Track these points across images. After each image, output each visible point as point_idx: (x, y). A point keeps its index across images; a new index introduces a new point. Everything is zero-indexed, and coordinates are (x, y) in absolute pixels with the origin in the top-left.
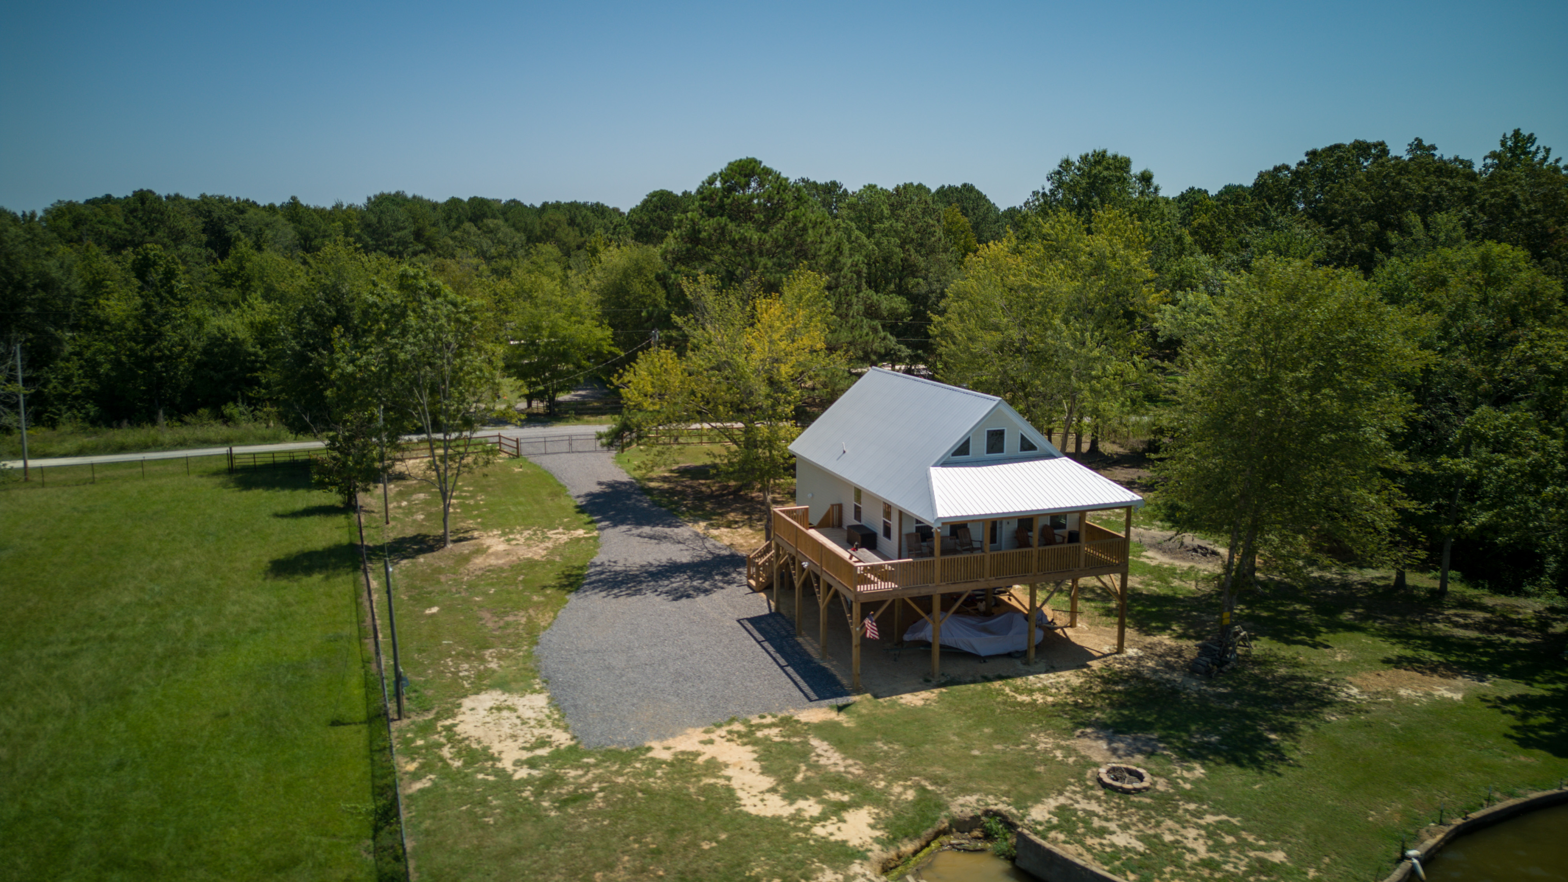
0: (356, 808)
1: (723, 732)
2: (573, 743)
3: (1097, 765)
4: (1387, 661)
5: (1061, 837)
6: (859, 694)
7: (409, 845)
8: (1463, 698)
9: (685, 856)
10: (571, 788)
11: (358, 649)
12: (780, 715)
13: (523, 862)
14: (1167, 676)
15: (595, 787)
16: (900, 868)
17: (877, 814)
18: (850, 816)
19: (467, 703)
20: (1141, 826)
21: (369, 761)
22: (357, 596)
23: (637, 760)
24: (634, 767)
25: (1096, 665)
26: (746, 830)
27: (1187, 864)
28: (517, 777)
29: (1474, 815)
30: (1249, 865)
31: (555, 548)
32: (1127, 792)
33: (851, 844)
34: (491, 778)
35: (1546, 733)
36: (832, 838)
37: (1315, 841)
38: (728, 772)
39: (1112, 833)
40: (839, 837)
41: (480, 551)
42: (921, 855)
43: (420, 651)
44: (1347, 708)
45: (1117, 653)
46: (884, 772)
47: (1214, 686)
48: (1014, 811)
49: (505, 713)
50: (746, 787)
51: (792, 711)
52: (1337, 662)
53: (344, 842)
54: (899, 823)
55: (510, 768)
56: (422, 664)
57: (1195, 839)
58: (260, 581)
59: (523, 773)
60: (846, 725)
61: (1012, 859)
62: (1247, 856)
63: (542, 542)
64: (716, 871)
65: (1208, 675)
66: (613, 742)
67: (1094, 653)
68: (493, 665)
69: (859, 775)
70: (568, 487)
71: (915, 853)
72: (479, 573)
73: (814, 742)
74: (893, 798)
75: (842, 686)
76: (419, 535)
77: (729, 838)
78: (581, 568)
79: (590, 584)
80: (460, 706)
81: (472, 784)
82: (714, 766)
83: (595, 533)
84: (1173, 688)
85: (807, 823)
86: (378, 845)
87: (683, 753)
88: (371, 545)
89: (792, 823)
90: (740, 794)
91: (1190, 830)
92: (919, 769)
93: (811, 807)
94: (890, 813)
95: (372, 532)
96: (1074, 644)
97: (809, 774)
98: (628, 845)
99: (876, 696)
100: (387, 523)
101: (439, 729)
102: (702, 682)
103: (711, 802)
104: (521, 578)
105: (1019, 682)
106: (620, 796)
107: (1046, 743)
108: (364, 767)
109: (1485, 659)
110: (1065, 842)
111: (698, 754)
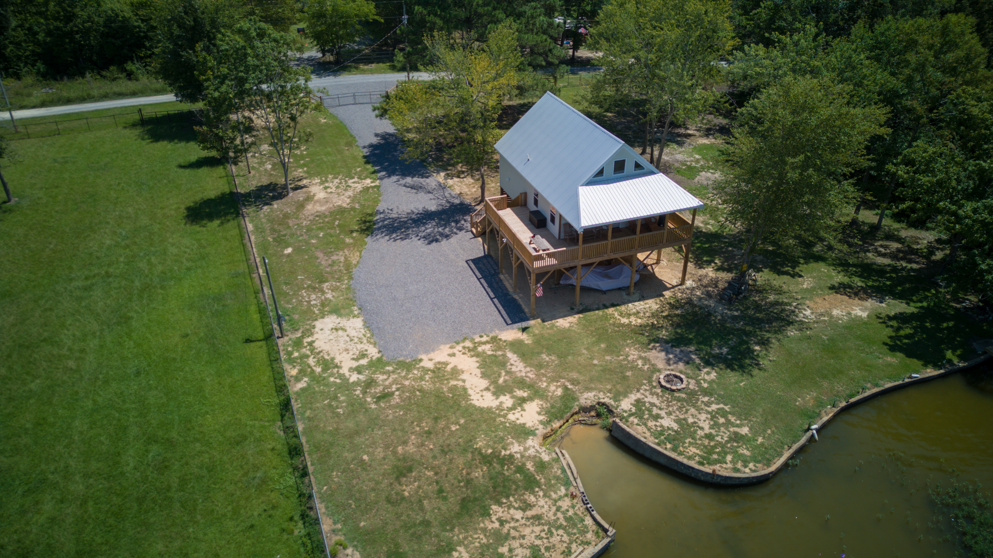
0: (269, 402)
1: (459, 347)
2: (379, 355)
3: (659, 371)
4: (832, 288)
5: (636, 421)
6: (534, 319)
7: (300, 427)
8: (868, 316)
9: (443, 435)
10: (381, 388)
11: (250, 283)
12: (491, 335)
13: (361, 439)
14: (706, 302)
15: (394, 387)
16: (552, 437)
17: (542, 405)
18: (527, 406)
19: (319, 324)
20: (677, 412)
21: (270, 368)
22: (242, 237)
23: (415, 368)
24: (413, 374)
25: (667, 294)
26: (474, 417)
27: (698, 437)
28: (351, 380)
29: (853, 400)
30: (729, 437)
31: (355, 196)
32: (673, 391)
33: (527, 425)
34: (338, 381)
35: (907, 341)
36: (518, 422)
37: (766, 419)
38: (463, 377)
39: (662, 418)
40: (521, 421)
41: (309, 198)
42: (563, 427)
43: (286, 284)
44: (802, 326)
45: (681, 285)
46: (546, 377)
47: (731, 310)
48: (613, 403)
49: (340, 333)
50: (473, 387)
51: (497, 332)
52: (803, 289)
53: (267, 424)
54: (553, 410)
55: (347, 374)
56: (288, 294)
57: (704, 421)
58: (182, 226)
59: (354, 378)
60: (526, 342)
61: (610, 431)
62: (729, 431)
63: (346, 190)
64: (459, 445)
65: (730, 302)
66: (401, 356)
67: (668, 285)
68: (329, 296)
69: (533, 379)
70: (357, 138)
71: (560, 427)
72: (311, 218)
73: (510, 355)
74: (550, 394)
75: (525, 313)
76: (271, 183)
77: (465, 422)
78: (371, 215)
79: (379, 229)
80: (314, 327)
81: (328, 385)
82: (456, 372)
83: (377, 183)
84: (708, 312)
85: (505, 412)
86: (285, 426)
87: (439, 363)
88: (242, 192)
89: (497, 412)
90: (470, 392)
91: (703, 414)
92: (565, 374)
93: (507, 401)
94: (549, 404)
95: (242, 179)
96: (657, 278)
97: (507, 378)
98: (414, 428)
99: (543, 321)
100: (250, 173)
101: (306, 344)
102: (447, 311)
103: (455, 397)
104: (337, 223)
105: (623, 308)
106: (407, 394)
107: (634, 355)
108: (269, 373)
109: (888, 283)
110: (637, 424)
111: (446, 364)
